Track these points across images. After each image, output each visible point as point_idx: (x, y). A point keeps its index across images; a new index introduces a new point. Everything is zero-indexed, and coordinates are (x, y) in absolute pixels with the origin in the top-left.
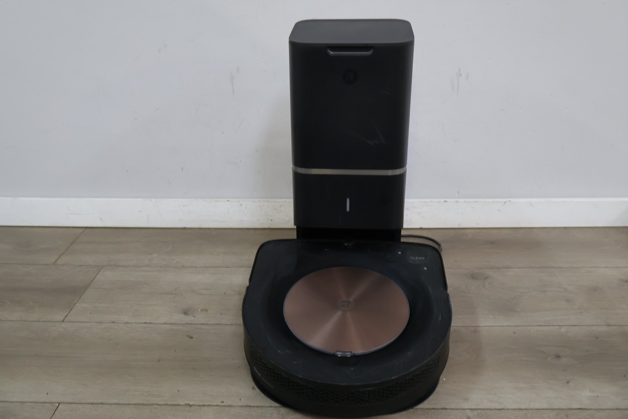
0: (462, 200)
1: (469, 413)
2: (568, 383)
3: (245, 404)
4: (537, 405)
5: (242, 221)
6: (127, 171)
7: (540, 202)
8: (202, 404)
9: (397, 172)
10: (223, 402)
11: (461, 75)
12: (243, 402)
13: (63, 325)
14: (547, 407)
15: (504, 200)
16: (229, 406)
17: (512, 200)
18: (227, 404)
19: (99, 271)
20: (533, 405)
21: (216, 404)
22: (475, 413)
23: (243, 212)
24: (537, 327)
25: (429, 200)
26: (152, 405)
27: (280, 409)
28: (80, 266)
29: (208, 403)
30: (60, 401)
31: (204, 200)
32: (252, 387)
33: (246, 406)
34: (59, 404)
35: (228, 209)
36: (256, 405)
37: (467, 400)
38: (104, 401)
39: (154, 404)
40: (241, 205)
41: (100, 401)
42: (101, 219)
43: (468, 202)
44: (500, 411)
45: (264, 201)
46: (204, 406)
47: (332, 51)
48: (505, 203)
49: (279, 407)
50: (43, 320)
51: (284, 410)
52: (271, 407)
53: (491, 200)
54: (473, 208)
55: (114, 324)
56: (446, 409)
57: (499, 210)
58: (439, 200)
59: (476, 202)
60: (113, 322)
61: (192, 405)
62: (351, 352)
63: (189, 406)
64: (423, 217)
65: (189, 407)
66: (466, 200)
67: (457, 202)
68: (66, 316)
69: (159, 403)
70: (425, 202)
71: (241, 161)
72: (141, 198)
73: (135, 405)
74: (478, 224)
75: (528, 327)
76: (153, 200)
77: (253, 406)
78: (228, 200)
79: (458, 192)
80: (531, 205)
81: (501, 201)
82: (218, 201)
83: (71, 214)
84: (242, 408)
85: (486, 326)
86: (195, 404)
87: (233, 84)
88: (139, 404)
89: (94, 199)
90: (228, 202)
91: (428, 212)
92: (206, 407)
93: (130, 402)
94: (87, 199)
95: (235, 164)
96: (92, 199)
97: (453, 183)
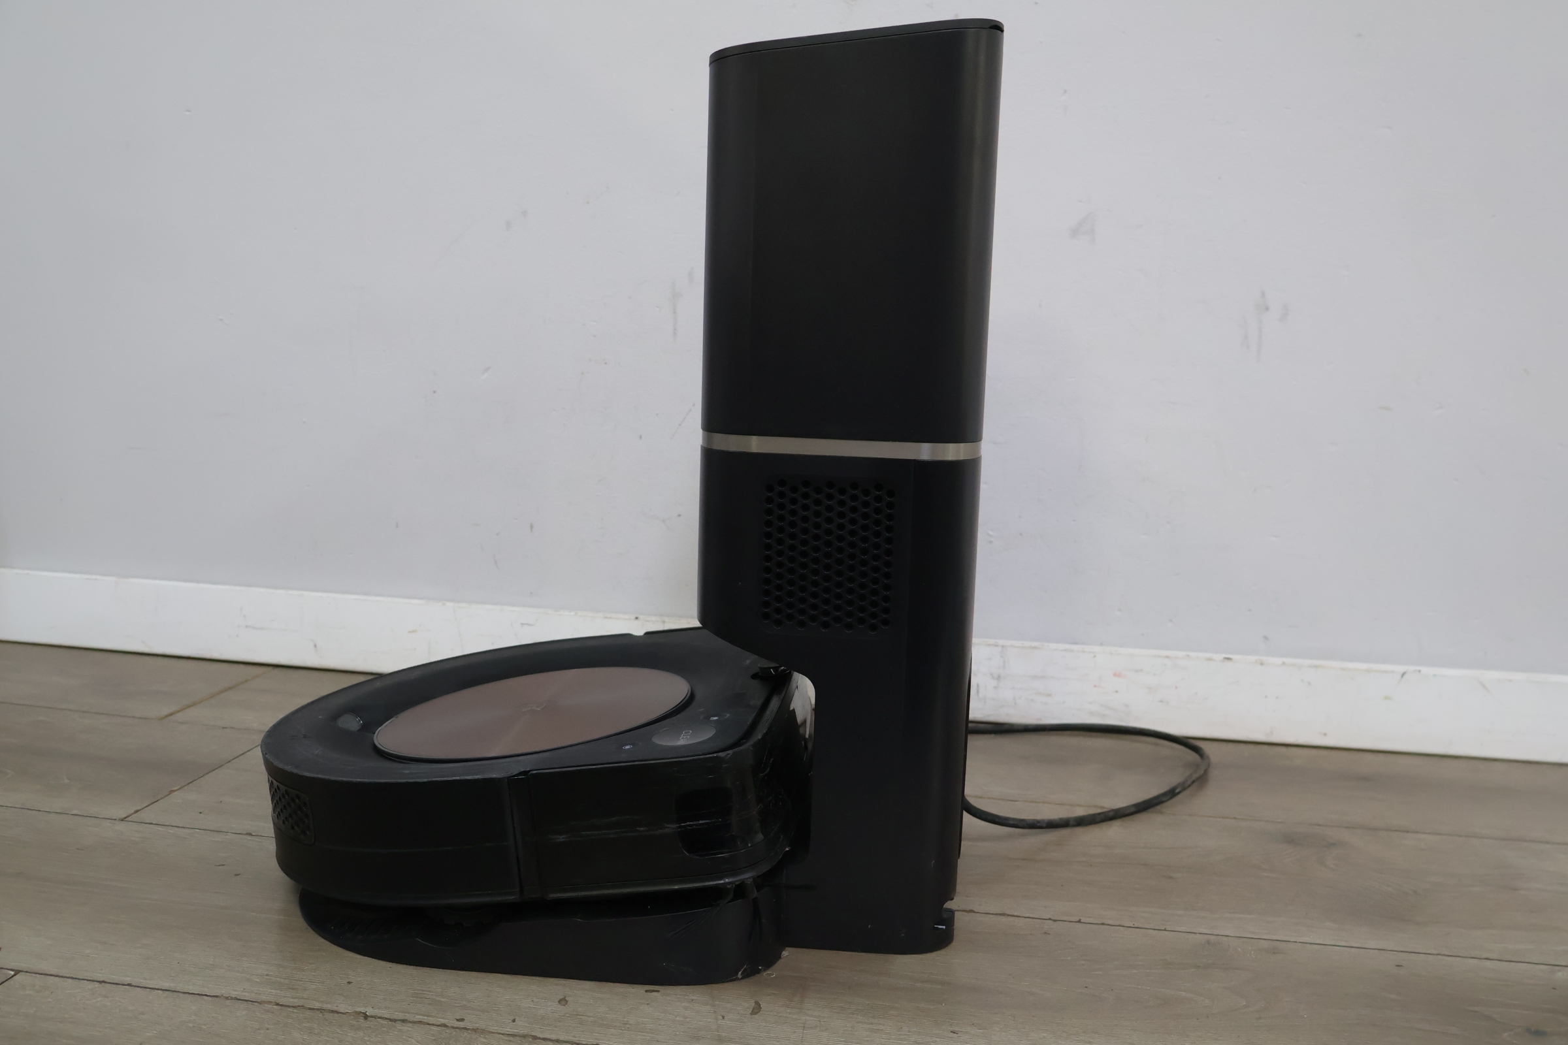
0: (1279, 661)
3: (525, 1032)
7: (1510, 681)
8: (400, 1016)
10: (462, 1020)
11: (1267, 309)
12: (520, 1028)
13: (121, 827)
15: (1401, 669)
16: (475, 1030)
17: (1425, 670)
18: (470, 1026)
21: (442, 1021)
24: (1475, 961)
25: (1181, 654)
26: (263, 1002)
28: (223, 728)
30: (23, 967)
31: (576, 613)
32: (561, 997)
33: (524, 1036)
34: (17, 972)
38: (135, 982)
39: (269, 1003)
41: (128, 980)
42: (315, 646)
43: (1294, 666)
46: (404, 1021)
48: (1405, 676)
50: (75, 812)
53: (1363, 666)
54: (1310, 684)
55: (249, 837)
57: (1387, 698)
58: (1208, 655)
59: (1316, 667)
60: (250, 834)
61: (372, 1017)
63: (363, 1018)
64: (1161, 701)
65: (362, 1020)
66: (1288, 660)
67: (1262, 664)
68: (137, 812)
69: (284, 1001)
70: (1167, 657)
71: (679, 515)
72: (421, 598)
73: (214, 998)
74: (1325, 734)
75: (1445, 958)
76: (450, 605)
77: (544, 1039)
78: (637, 616)
79: (1266, 638)
80: (1484, 686)
81: (1392, 672)
82: (610, 618)
83: (247, 627)
84: (511, 1038)
85: (1311, 944)
86: (380, 1015)
87: (675, 312)
88: (227, 998)
89: (306, 593)
90: (637, 622)
91: (1176, 688)
92: (410, 1025)
93: (206, 991)
94: (291, 592)
95: (664, 521)
96: (300, 592)
97: (1250, 610)
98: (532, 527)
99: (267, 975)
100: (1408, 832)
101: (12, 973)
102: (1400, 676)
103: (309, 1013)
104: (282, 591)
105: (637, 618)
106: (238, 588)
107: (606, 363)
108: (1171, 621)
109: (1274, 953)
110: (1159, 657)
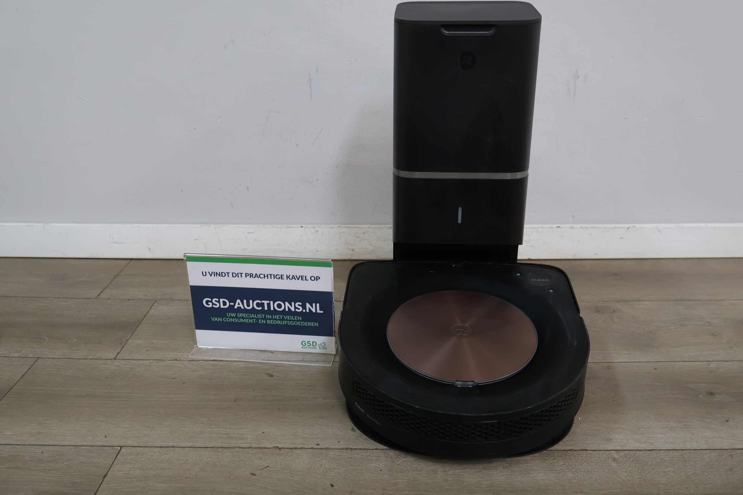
0: (578, 226)
1: (614, 454)
2: (727, 421)
3: (346, 447)
4: (695, 446)
5: (317, 251)
6: (182, 192)
7: (669, 228)
8: (293, 446)
9: (518, 175)
10: (318, 445)
11: (578, 77)
12: (343, 445)
13: (116, 363)
14: (706, 447)
15: (627, 226)
16: (326, 449)
17: (637, 225)
18: (323, 447)
19: (152, 306)
20: (688, 446)
21: (311, 446)
22: (622, 454)
23: (319, 241)
24: (681, 363)
25: (540, 226)
26: (234, 448)
27: (388, 451)
28: (129, 300)
29: (300, 446)
30: (122, 444)
31: (273, 226)
32: (352, 428)
33: (347, 449)
34: (121, 447)
35: (301, 236)
36: (358, 447)
37: (610, 440)
38: (174, 444)
39: (236, 447)
40: (317, 231)
41: (171, 444)
42: (149, 249)
43: (585, 227)
44: (651, 452)
45: (344, 227)
46: (296, 448)
47: (447, 31)
48: (629, 229)
49: (387, 449)
50: (91, 357)
51: (392, 453)
52: (377, 449)
53: (612, 226)
54: (591, 235)
55: (176, 362)
56: (586, 450)
57: (621, 238)
58: (550, 226)
59: (594, 228)
60: (176, 360)
61: (282, 448)
62: (473, 381)
63: (278, 449)
64: (531, 246)
66: (583, 225)
67: (572, 228)
68: (118, 353)
69: (241, 446)
70: (534, 228)
71: (318, 180)
72: (197, 224)
73: (213, 449)
74: (597, 254)
75: (670, 363)
76: (212, 226)
77: (355, 449)
78: (302, 225)
79: (573, 216)
80: (660, 231)
81: (624, 228)
82: (289, 227)
83: (114, 243)
84: (342, 451)
85: (621, 362)
86: (284, 447)
87: (311, 87)
88: (217, 448)
89: (141, 225)
90: (302, 228)
91: (537, 240)
92: (299, 450)
93: (206, 445)
94: (134, 225)
95: (310, 182)
96: (139, 225)
97: (567, 206)
98: (248, 188)
99: (227, 434)
100: (640, 301)
101: (119, 448)
102: (627, 229)
103: (256, 450)
104: (129, 225)
105: (302, 227)
106: (106, 225)
107: (279, 112)
108: (534, 212)
109: (609, 369)
110: (530, 228)
